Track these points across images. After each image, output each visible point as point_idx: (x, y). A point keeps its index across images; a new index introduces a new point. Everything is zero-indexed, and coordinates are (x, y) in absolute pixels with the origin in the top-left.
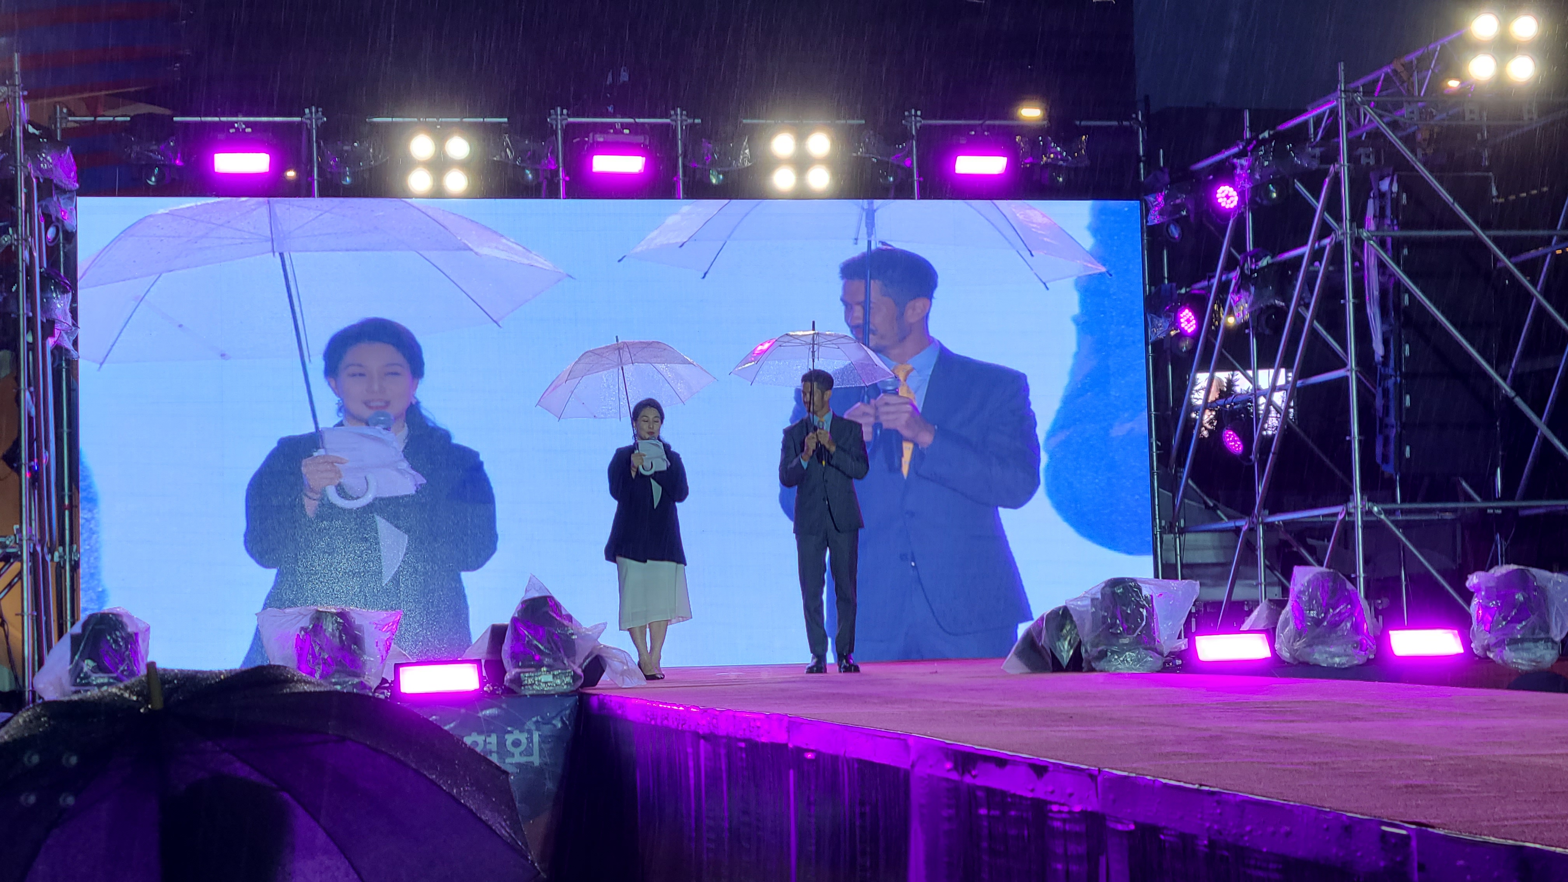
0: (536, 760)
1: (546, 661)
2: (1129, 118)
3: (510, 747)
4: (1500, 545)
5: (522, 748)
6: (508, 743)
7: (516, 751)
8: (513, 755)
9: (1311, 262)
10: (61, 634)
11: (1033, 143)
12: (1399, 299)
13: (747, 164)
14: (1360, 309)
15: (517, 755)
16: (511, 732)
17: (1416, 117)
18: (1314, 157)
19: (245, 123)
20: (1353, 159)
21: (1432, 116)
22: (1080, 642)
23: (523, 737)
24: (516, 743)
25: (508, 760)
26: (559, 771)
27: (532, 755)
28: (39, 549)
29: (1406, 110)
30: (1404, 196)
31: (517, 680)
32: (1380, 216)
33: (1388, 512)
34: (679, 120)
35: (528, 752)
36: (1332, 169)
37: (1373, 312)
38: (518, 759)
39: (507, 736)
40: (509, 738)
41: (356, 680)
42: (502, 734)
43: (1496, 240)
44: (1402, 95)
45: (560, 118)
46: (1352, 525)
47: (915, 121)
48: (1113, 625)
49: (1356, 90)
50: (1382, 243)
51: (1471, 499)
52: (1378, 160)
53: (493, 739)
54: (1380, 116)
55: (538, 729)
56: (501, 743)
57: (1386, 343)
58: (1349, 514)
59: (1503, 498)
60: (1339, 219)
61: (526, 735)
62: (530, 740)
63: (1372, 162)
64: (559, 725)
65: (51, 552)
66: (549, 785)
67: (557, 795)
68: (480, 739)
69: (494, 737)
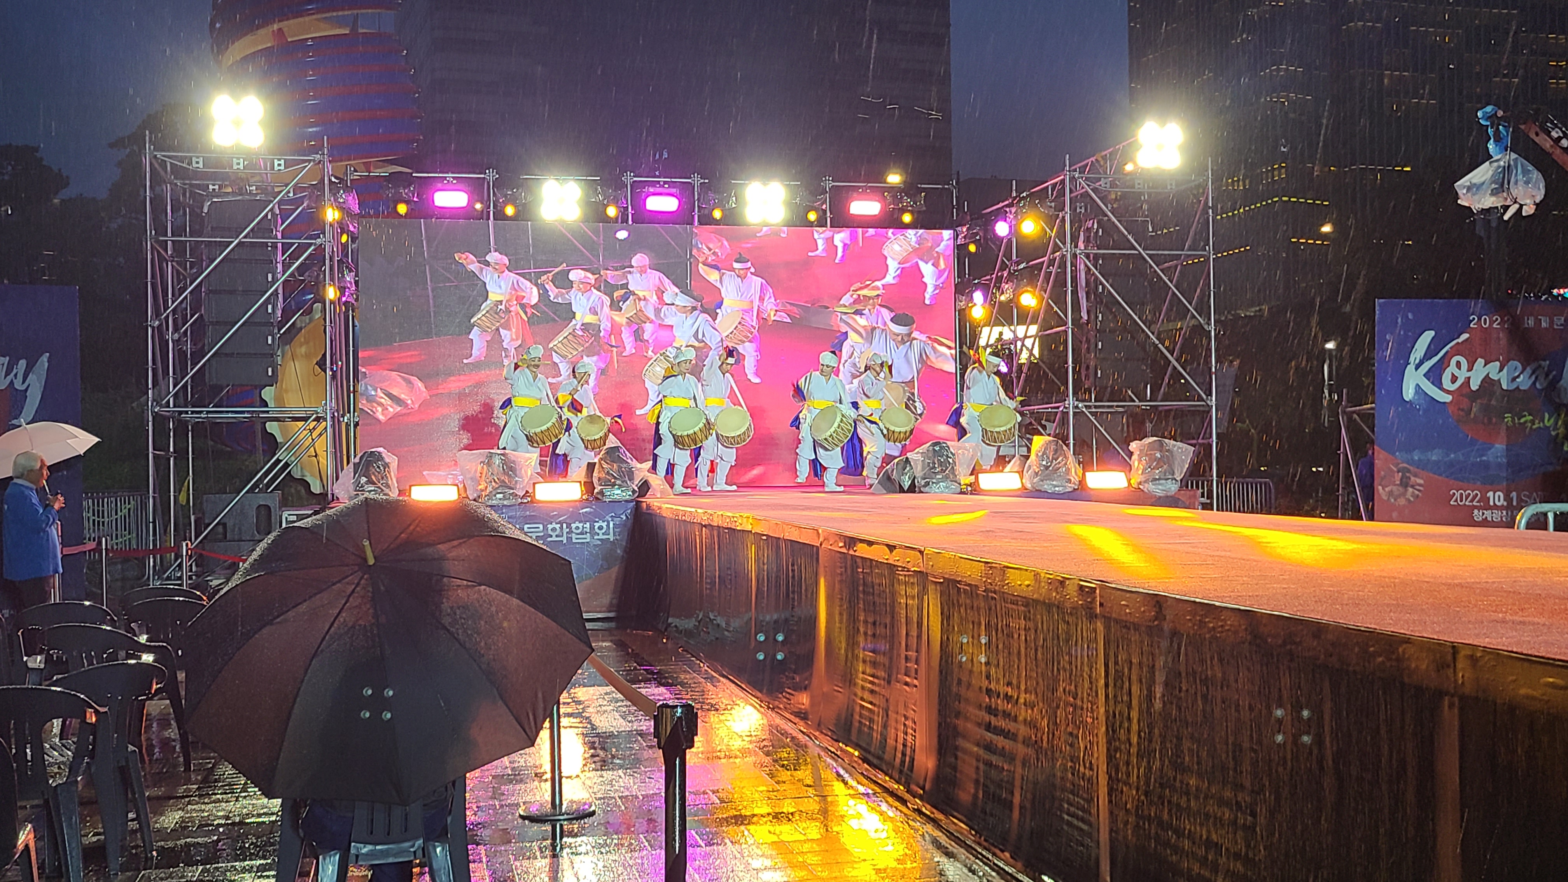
0: (611, 537)
1: (618, 482)
2: (948, 184)
3: (597, 531)
4: (1149, 426)
5: (603, 531)
6: (596, 527)
7: (601, 532)
8: (598, 535)
9: (1048, 268)
10: (348, 463)
11: (894, 197)
12: (1097, 288)
13: (734, 206)
14: (1075, 292)
15: (601, 534)
16: (597, 522)
17: (1108, 185)
18: (1051, 207)
19: (453, 178)
20: (1073, 209)
21: (1117, 186)
22: (915, 477)
23: (604, 525)
24: (600, 528)
25: (596, 537)
26: (624, 544)
27: (609, 534)
28: (336, 414)
29: (1102, 182)
30: (1101, 231)
31: (601, 492)
32: (1087, 241)
33: (1086, 406)
34: (696, 180)
35: (607, 533)
36: (1061, 215)
37: (1082, 295)
38: (602, 537)
39: (595, 524)
40: (597, 525)
41: (512, 491)
42: (592, 523)
43: (1150, 256)
44: (1100, 174)
45: (629, 178)
46: (1068, 413)
47: (829, 184)
48: (934, 468)
49: (1075, 170)
50: (1088, 256)
51: (1134, 401)
52: (1086, 210)
54: (1088, 185)
55: (613, 520)
56: (592, 527)
57: (1088, 312)
58: (1065, 407)
59: (1150, 401)
60: (1064, 243)
61: (606, 523)
62: (608, 526)
63: (1083, 211)
64: (624, 518)
65: (343, 416)
66: (619, 551)
67: (623, 556)
68: (580, 525)
69: (588, 524)
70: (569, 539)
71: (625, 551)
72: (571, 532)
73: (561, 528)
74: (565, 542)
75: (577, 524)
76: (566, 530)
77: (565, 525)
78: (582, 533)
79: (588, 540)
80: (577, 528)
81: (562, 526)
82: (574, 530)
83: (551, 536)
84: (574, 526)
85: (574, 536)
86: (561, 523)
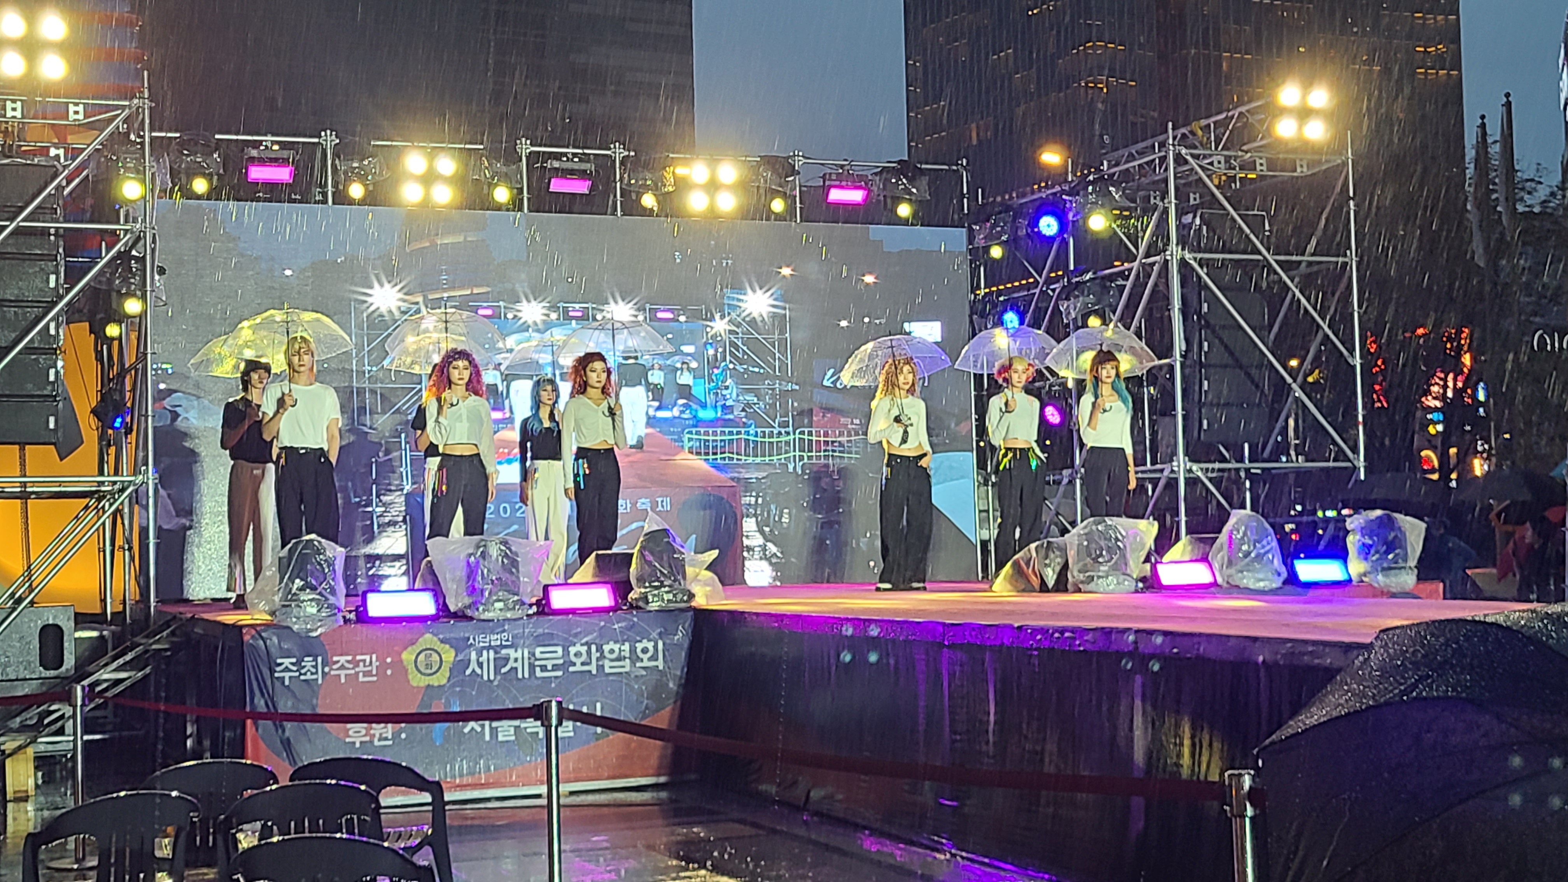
0: (660, 664)
3: (641, 655)
5: (649, 654)
6: (639, 650)
7: (645, 657)
8: (642, 660)
15: (645, 660)
16: (640, 641)
23: (650, 645)
24: (645, 651)
25: (638, 665)
26: (680, 673)
27: (657, 660)
31: (643, 598)
35: (654, 658)
38: (646, 663)
39: (637, 645)
40: (640, 646)
41: (516, 598)
42: (633, 643)
53: (626, 647)
55: (661, 638)
56: (633, 650)
61: (652, 643)
62: (656, 647)
64: (680, 634)
66: (671, 685)
67: (677, 693)
68: (616, 647)
69: (627, 645)
70: (601, 668)
71: (679, 686)
72: (602, 657)
73: (589, 653)
74: (594, 672)
75: (612, 645)
76: (595, 655)
77: (594, 648)
78: (619, 659)
79: (627, 669)
80: (612, 651)
81: (589, 648)
82: (606, 654)
83: (574, 664)
84: (606, 648)
85: (607, 664)
86: (588, 644)
